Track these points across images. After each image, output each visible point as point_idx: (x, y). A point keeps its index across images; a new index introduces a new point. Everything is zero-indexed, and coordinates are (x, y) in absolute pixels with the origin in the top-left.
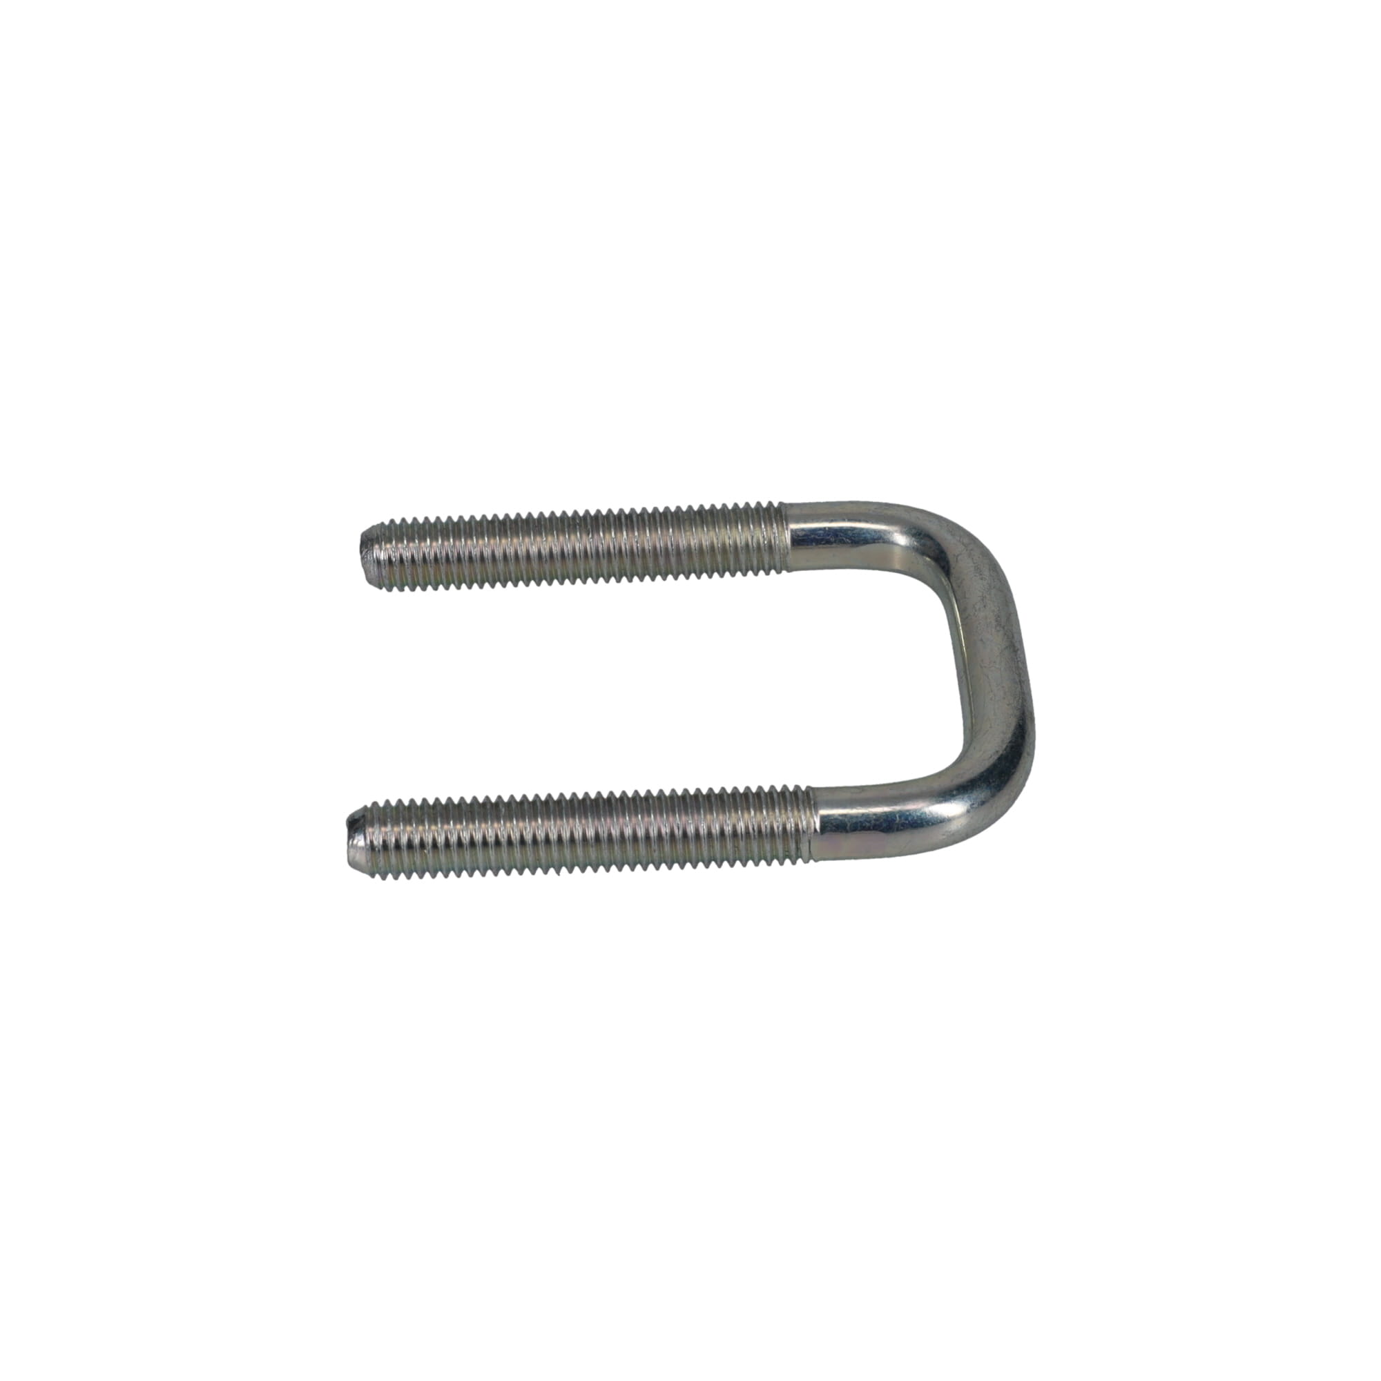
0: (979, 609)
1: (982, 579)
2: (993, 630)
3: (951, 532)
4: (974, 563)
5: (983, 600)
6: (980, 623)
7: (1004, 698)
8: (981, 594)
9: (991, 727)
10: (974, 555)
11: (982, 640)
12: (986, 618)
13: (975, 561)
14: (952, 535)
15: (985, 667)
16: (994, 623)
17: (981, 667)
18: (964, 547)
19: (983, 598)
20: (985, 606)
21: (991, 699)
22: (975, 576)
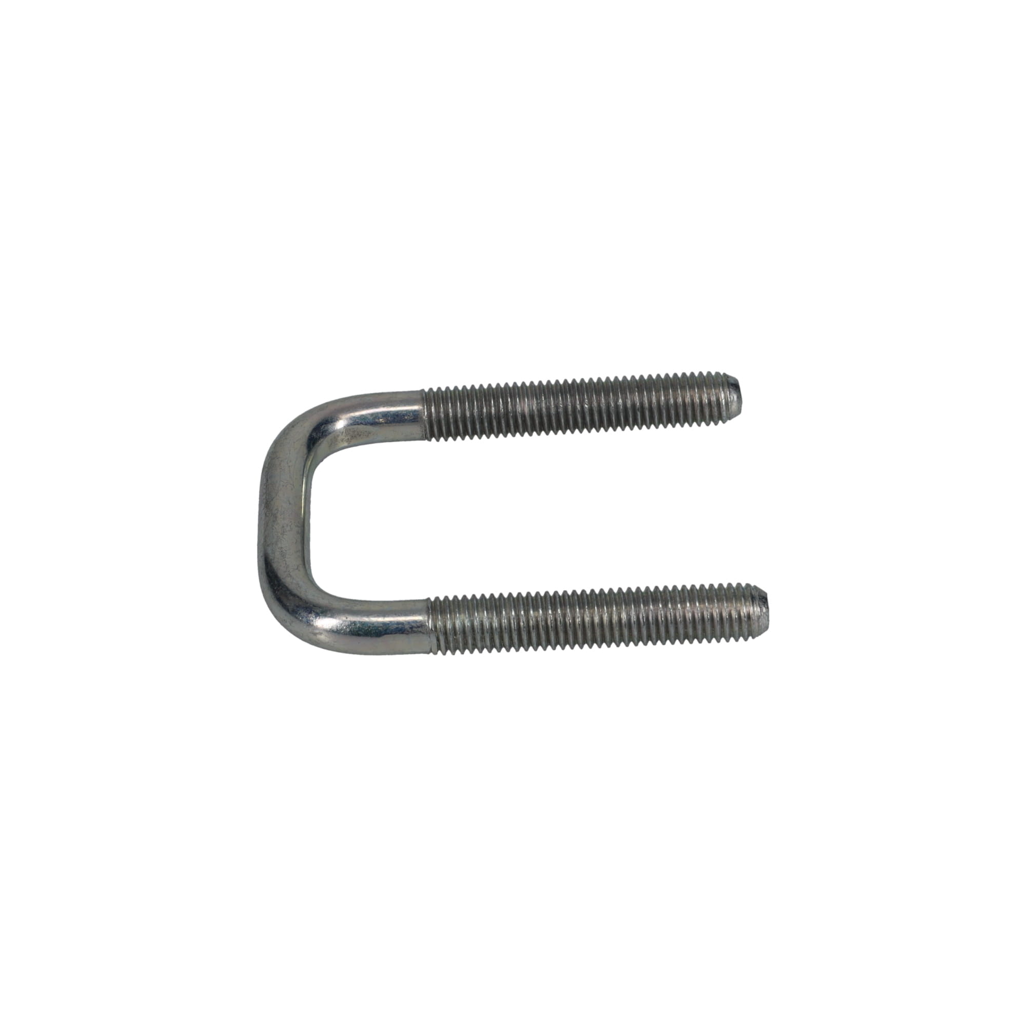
0: (287, 525)
1: (282, 548)
2: (280, 509)
3: (299, 587)
4: (285, 560)
5: (284, 532)
6: (289, 516)
7: (281, 461)
8: (285, 536)
9: (294, 443)
10: (284, 567)
11: (290, 504)
12: (284, 519)
13: (284, 562)
14: (298, 584)
15: (291, 484)
16: (278, 515)
17: (293, 485)
18: (291, 574)
19: (283, 534)
20: (283, 527)
21: (290, 461)
22: (286, 551)
